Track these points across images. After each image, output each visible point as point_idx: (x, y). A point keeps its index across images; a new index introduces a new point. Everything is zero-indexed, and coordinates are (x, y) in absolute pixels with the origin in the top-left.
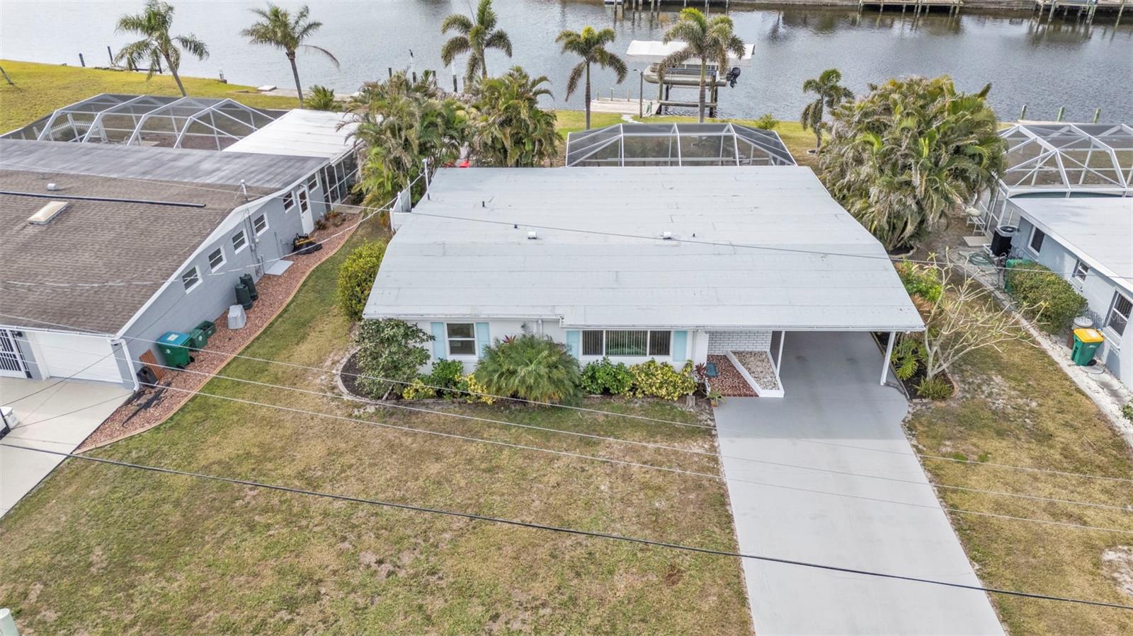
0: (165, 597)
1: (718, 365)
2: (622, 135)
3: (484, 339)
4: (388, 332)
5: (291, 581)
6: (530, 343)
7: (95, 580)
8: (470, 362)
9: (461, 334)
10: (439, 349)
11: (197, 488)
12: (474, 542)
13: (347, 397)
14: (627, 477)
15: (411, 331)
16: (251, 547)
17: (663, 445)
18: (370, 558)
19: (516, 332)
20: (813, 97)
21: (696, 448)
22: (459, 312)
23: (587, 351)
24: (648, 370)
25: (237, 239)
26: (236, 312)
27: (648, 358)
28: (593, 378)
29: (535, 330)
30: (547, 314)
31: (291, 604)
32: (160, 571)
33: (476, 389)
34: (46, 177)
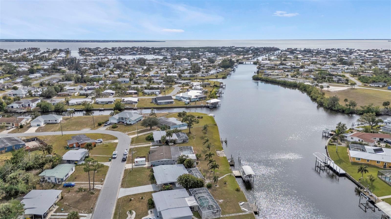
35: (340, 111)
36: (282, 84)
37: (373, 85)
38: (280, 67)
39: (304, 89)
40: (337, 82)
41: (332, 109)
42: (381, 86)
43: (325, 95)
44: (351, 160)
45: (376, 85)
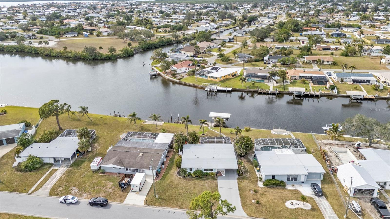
0: (168, 194)
1: (219, 172)
2: (208, 139)
3: (193, 170)
4: (184, 169)
5: (179, 193)
6: (198, 170)
7: (162, 193)
8: (192, 172)
9: (191, 169)
10: (189, 171)
11: (167, 185)
12: (194, 190)
13: (179, 176)
14: (208, 184)
15: (186, 169)
16: (174, 191)
17: (212, 181)
18: (185, 191)
19: (197, 169)
20: (236, 130)
21: (216, 181)
23: (204, 171)
24: (211, 173)
26: (163, 166)
27: (211, 172)
28: (205, 174)
29: (199, 169)
30: (200, 167)
31: (180, 195)
32: (167, 192)
33: (193, 175)
35: (106, 59)
37: (69, 36)
40: (27, 38)
41: (98, 59)
42: (76, 35)
43: (67, 49)
44: (217, 80)
45: (71, 35)
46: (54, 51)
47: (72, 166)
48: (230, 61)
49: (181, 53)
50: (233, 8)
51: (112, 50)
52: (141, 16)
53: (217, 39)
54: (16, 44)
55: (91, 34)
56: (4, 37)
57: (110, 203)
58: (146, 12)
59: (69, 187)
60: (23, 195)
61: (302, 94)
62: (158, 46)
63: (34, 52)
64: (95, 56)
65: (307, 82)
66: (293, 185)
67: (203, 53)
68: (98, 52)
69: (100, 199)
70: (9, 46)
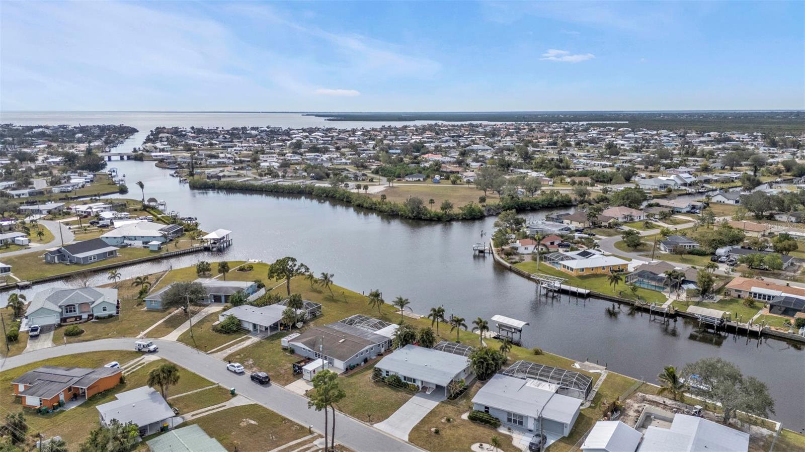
2: (446, 345)
3: (390, 374)
4: (378, 369)
8: (388, 377)
9: (387, 372)
10: (384, 374)
15: (381, 370)
19: (394, 374)
21: (408, 396)
22: (387, 369)
23: (404, 379)
24: (412, 384)
25: (367, 351)
26: (363, 363)
29: (397, 374)
30: (399, 372)
33: (387, 381)
34: (344, 333)
35: (434, 219)
36: (272, 191)
37: (411, 179)
38: (211, 162)
39: (325, 195)
40: (353, 179)
41: (420, 219)
42: (422, 179)
43: (385, 198)
44: (574, 273)
45: (414, 179)
46: (369, 201)
47: (268, 338)
48: (639, 248)
49: (562, 223)
50: (789, 144)
51: (447, 206)
52: (562, 152)
53: (661, 204)
54: (330, 186)
55: (447, 178)
56: (324, 175)
57: (271, 382)
58: (582, 145)
59: (246, 357)
60: (202, 354)
61: (716, 322)
62: (537, 207)
63: (345, 200)
64: (419, 213)
65: (757, 304)
66: (509, 429)
67: (605, 227)
68: (424, 207)
69: (262, 374)
70: (320, 188)
